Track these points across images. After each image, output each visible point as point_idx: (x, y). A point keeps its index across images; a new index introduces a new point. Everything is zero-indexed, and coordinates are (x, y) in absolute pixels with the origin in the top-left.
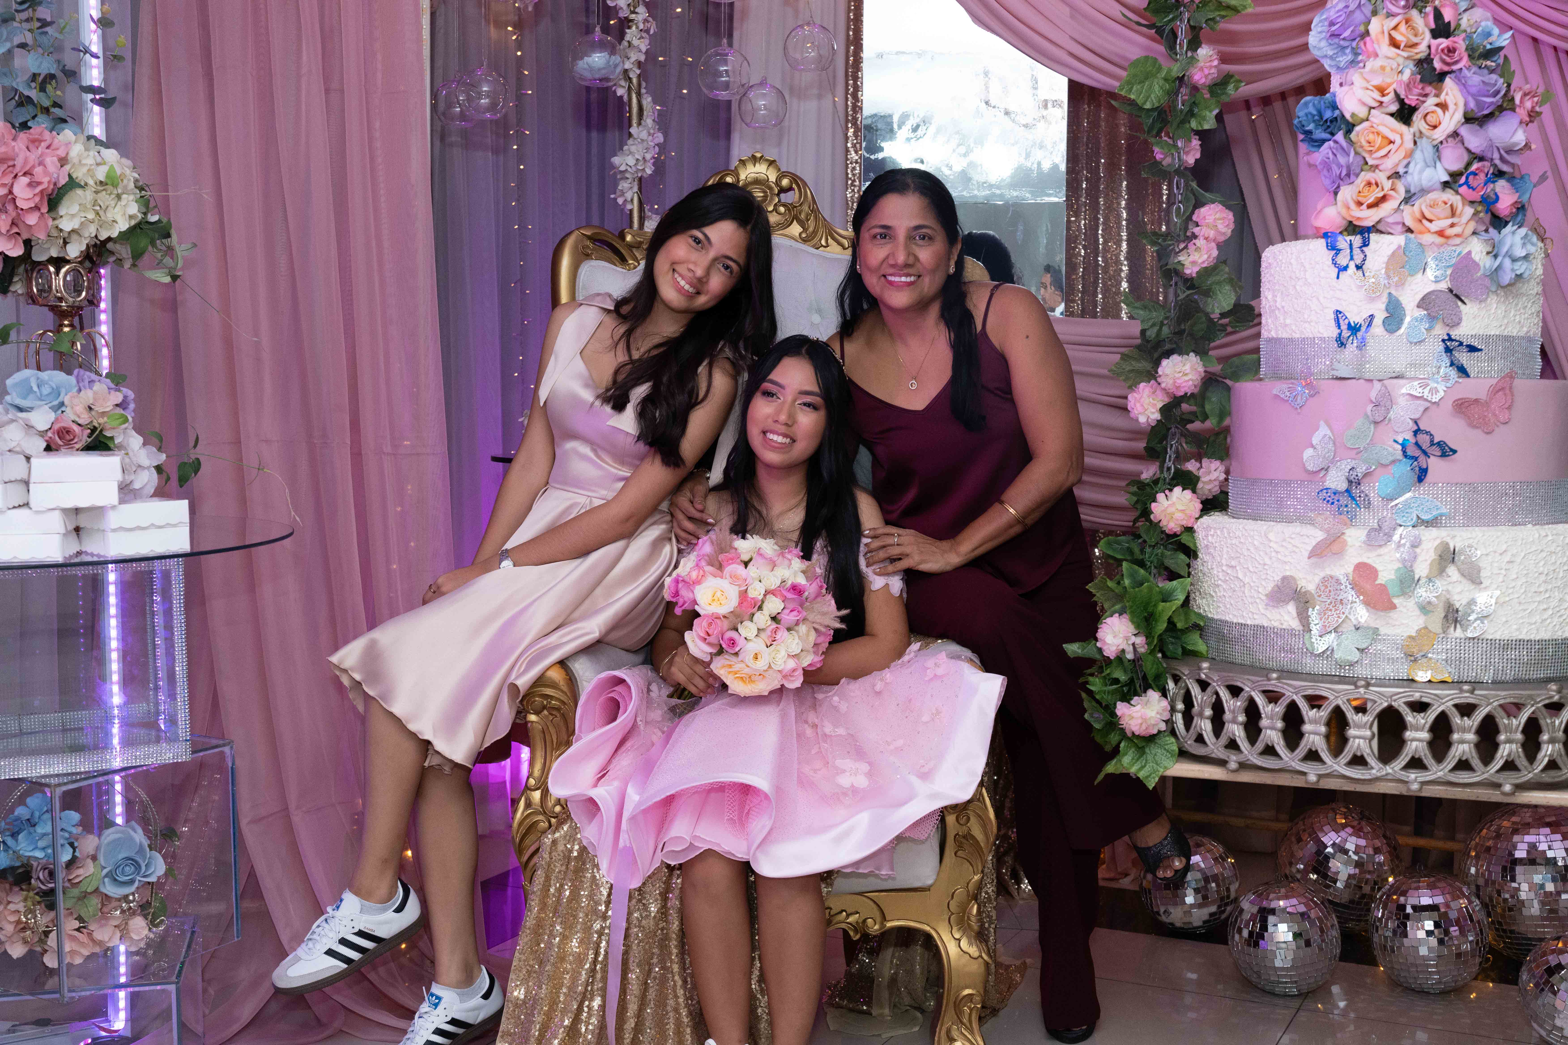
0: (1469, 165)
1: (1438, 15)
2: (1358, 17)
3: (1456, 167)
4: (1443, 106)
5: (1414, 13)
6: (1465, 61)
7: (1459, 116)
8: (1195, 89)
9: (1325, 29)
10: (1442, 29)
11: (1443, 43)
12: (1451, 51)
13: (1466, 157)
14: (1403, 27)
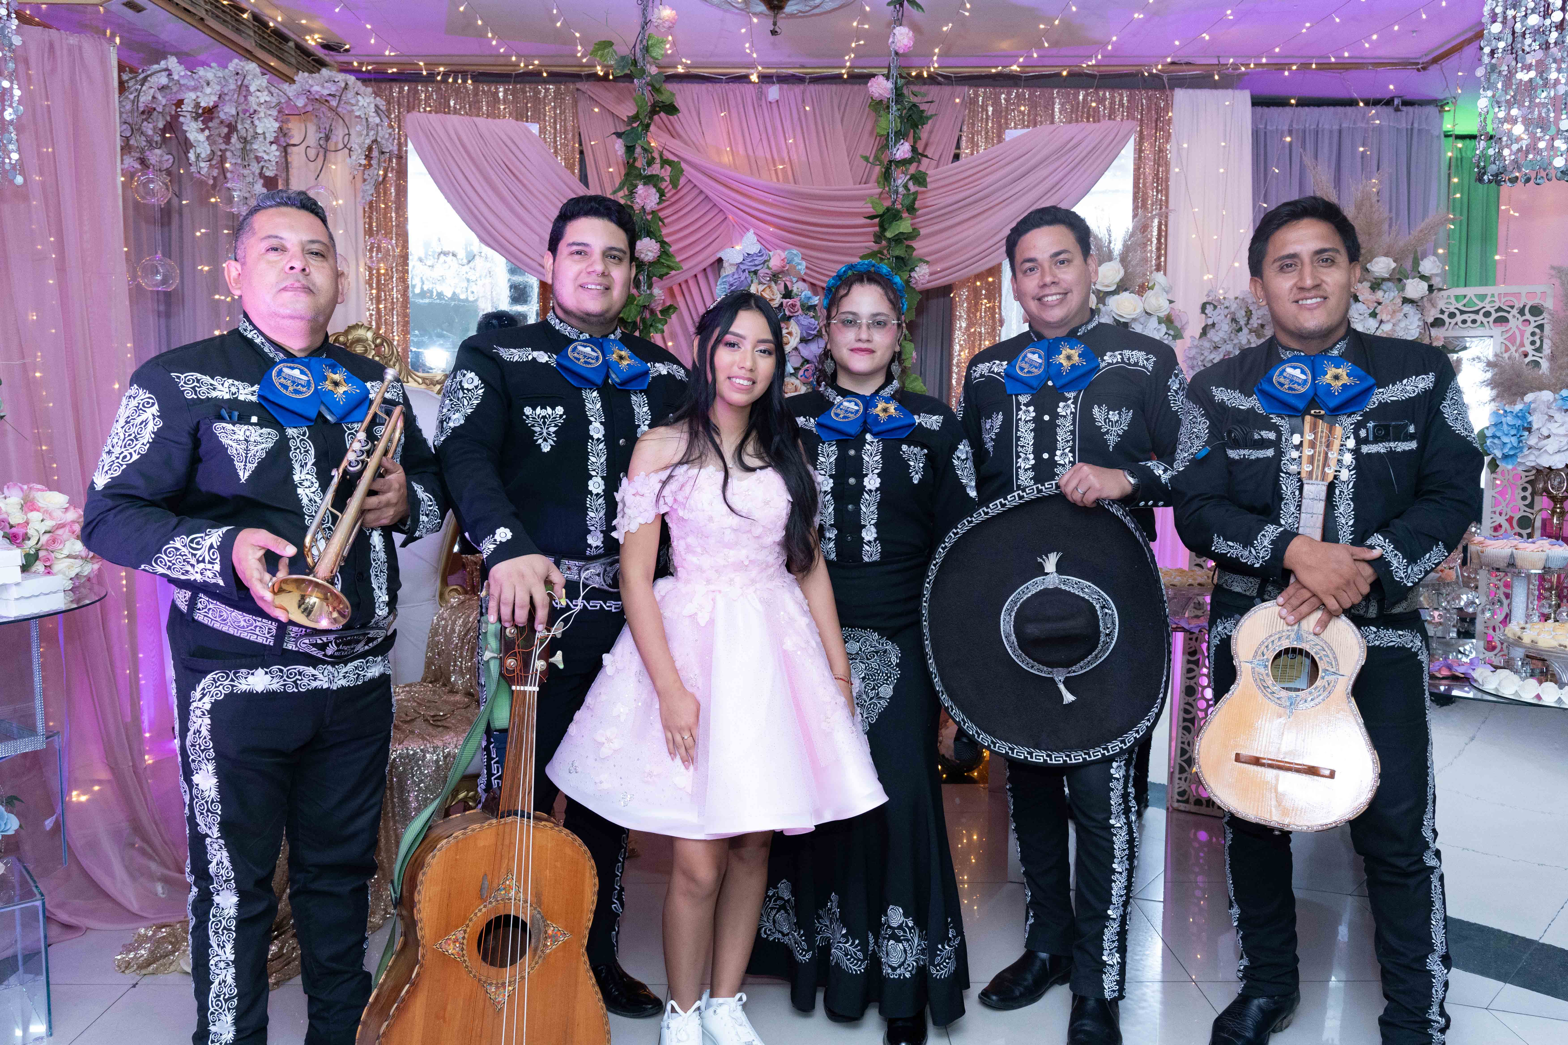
0: (802, 365)
1: (786, 286)
2: (745, 283)
3: (797, 365)
4: (790, 333)
5: (773, 284)
6: (800, 311)
7: (798, 340)
8: (652, 312)
9: (727, 287)
10: (788, 294)
11: (791, 301)
12: (793, 306)
13: (801, 361)
14: (768, 290)
